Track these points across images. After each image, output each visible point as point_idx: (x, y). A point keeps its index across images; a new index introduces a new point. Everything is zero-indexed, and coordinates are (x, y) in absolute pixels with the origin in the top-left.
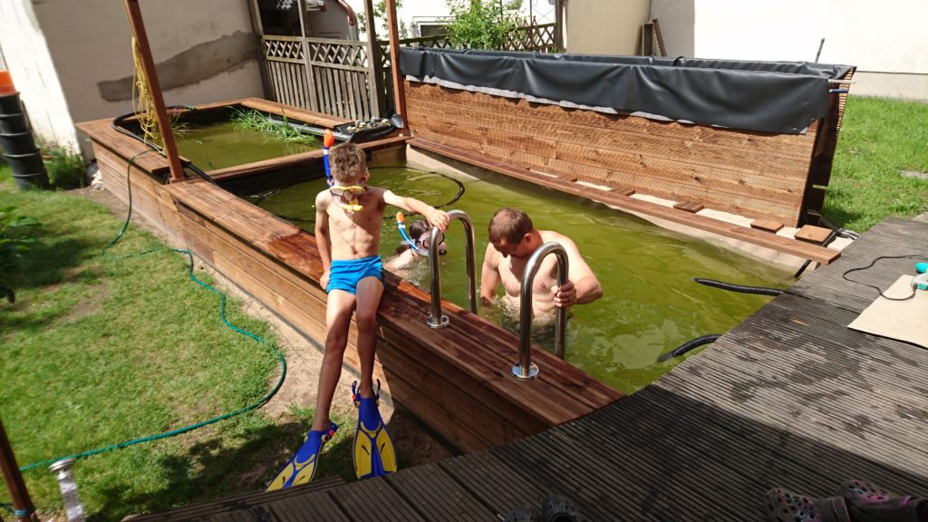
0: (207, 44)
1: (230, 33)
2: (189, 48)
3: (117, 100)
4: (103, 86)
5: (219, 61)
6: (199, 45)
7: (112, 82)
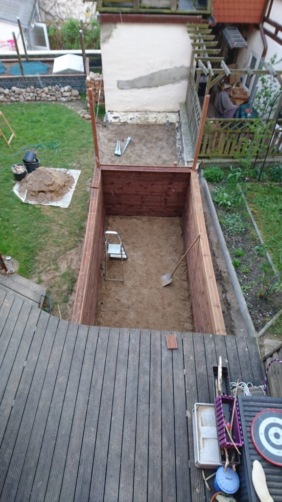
0: (167, 70)
1: (178, 66)
2: (157, 71)
3: (123, 89)
4: (119, 82)
5: (170, 78)
6: (163, 70)
7: (123, 81)
